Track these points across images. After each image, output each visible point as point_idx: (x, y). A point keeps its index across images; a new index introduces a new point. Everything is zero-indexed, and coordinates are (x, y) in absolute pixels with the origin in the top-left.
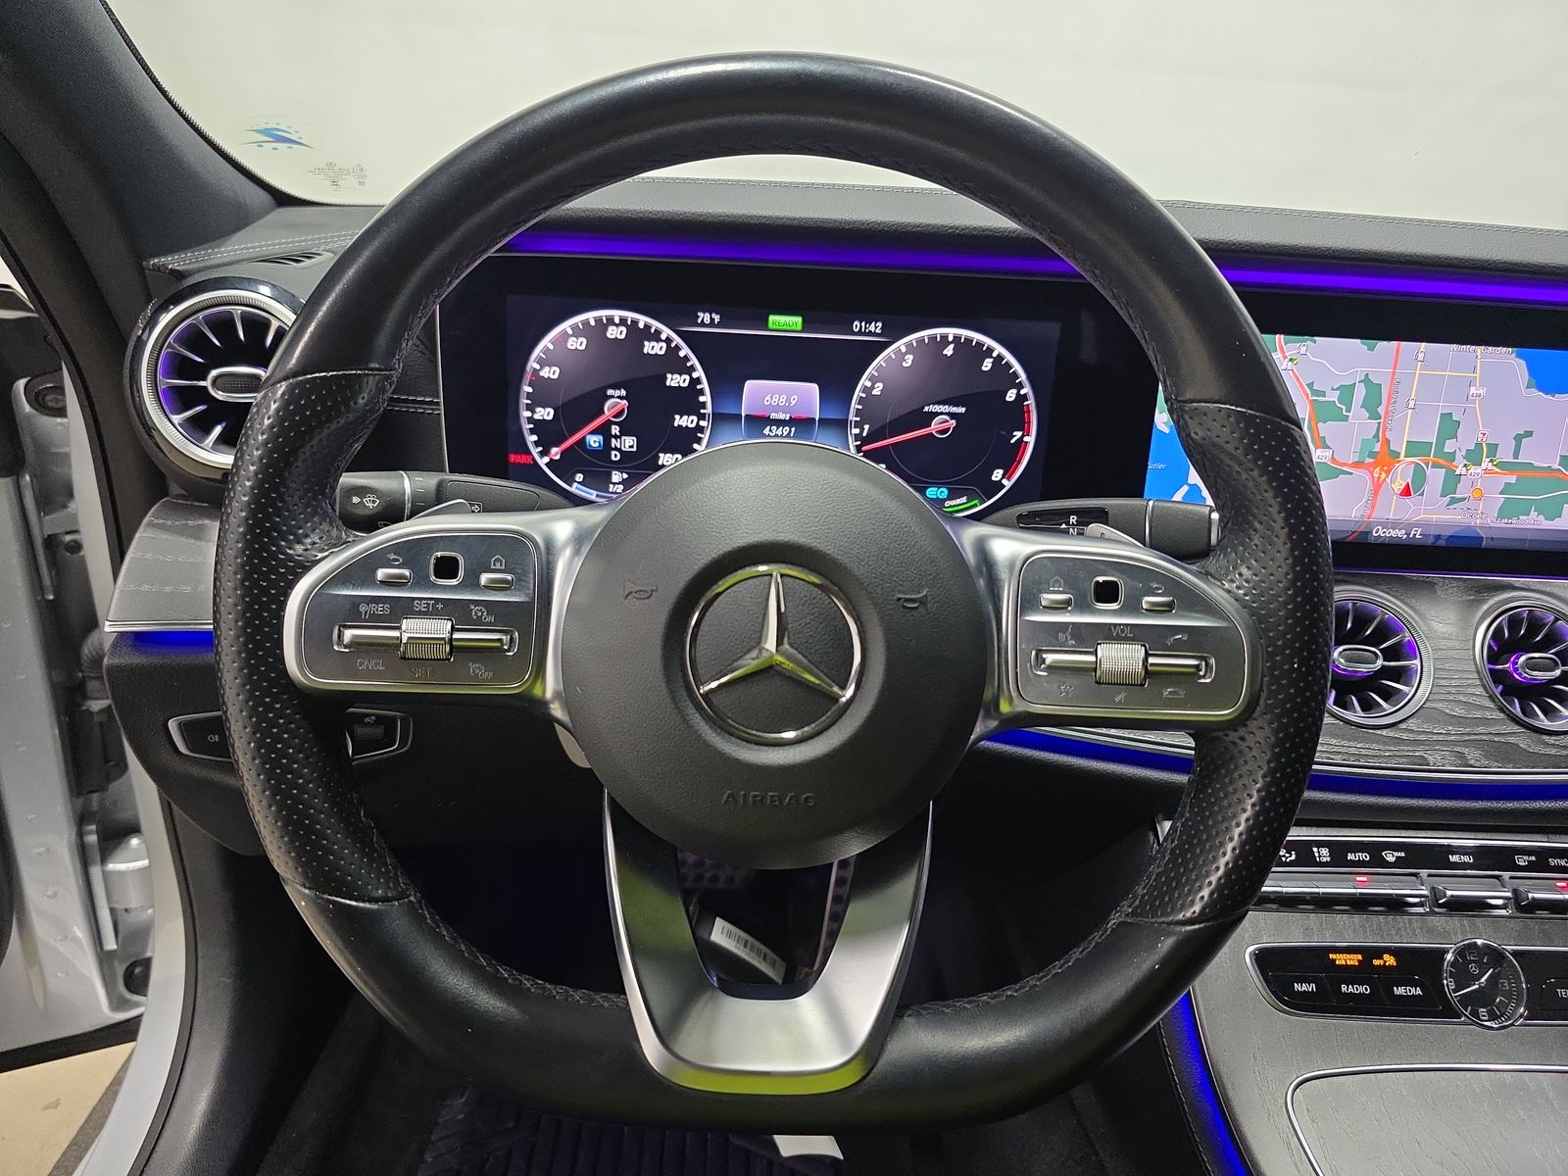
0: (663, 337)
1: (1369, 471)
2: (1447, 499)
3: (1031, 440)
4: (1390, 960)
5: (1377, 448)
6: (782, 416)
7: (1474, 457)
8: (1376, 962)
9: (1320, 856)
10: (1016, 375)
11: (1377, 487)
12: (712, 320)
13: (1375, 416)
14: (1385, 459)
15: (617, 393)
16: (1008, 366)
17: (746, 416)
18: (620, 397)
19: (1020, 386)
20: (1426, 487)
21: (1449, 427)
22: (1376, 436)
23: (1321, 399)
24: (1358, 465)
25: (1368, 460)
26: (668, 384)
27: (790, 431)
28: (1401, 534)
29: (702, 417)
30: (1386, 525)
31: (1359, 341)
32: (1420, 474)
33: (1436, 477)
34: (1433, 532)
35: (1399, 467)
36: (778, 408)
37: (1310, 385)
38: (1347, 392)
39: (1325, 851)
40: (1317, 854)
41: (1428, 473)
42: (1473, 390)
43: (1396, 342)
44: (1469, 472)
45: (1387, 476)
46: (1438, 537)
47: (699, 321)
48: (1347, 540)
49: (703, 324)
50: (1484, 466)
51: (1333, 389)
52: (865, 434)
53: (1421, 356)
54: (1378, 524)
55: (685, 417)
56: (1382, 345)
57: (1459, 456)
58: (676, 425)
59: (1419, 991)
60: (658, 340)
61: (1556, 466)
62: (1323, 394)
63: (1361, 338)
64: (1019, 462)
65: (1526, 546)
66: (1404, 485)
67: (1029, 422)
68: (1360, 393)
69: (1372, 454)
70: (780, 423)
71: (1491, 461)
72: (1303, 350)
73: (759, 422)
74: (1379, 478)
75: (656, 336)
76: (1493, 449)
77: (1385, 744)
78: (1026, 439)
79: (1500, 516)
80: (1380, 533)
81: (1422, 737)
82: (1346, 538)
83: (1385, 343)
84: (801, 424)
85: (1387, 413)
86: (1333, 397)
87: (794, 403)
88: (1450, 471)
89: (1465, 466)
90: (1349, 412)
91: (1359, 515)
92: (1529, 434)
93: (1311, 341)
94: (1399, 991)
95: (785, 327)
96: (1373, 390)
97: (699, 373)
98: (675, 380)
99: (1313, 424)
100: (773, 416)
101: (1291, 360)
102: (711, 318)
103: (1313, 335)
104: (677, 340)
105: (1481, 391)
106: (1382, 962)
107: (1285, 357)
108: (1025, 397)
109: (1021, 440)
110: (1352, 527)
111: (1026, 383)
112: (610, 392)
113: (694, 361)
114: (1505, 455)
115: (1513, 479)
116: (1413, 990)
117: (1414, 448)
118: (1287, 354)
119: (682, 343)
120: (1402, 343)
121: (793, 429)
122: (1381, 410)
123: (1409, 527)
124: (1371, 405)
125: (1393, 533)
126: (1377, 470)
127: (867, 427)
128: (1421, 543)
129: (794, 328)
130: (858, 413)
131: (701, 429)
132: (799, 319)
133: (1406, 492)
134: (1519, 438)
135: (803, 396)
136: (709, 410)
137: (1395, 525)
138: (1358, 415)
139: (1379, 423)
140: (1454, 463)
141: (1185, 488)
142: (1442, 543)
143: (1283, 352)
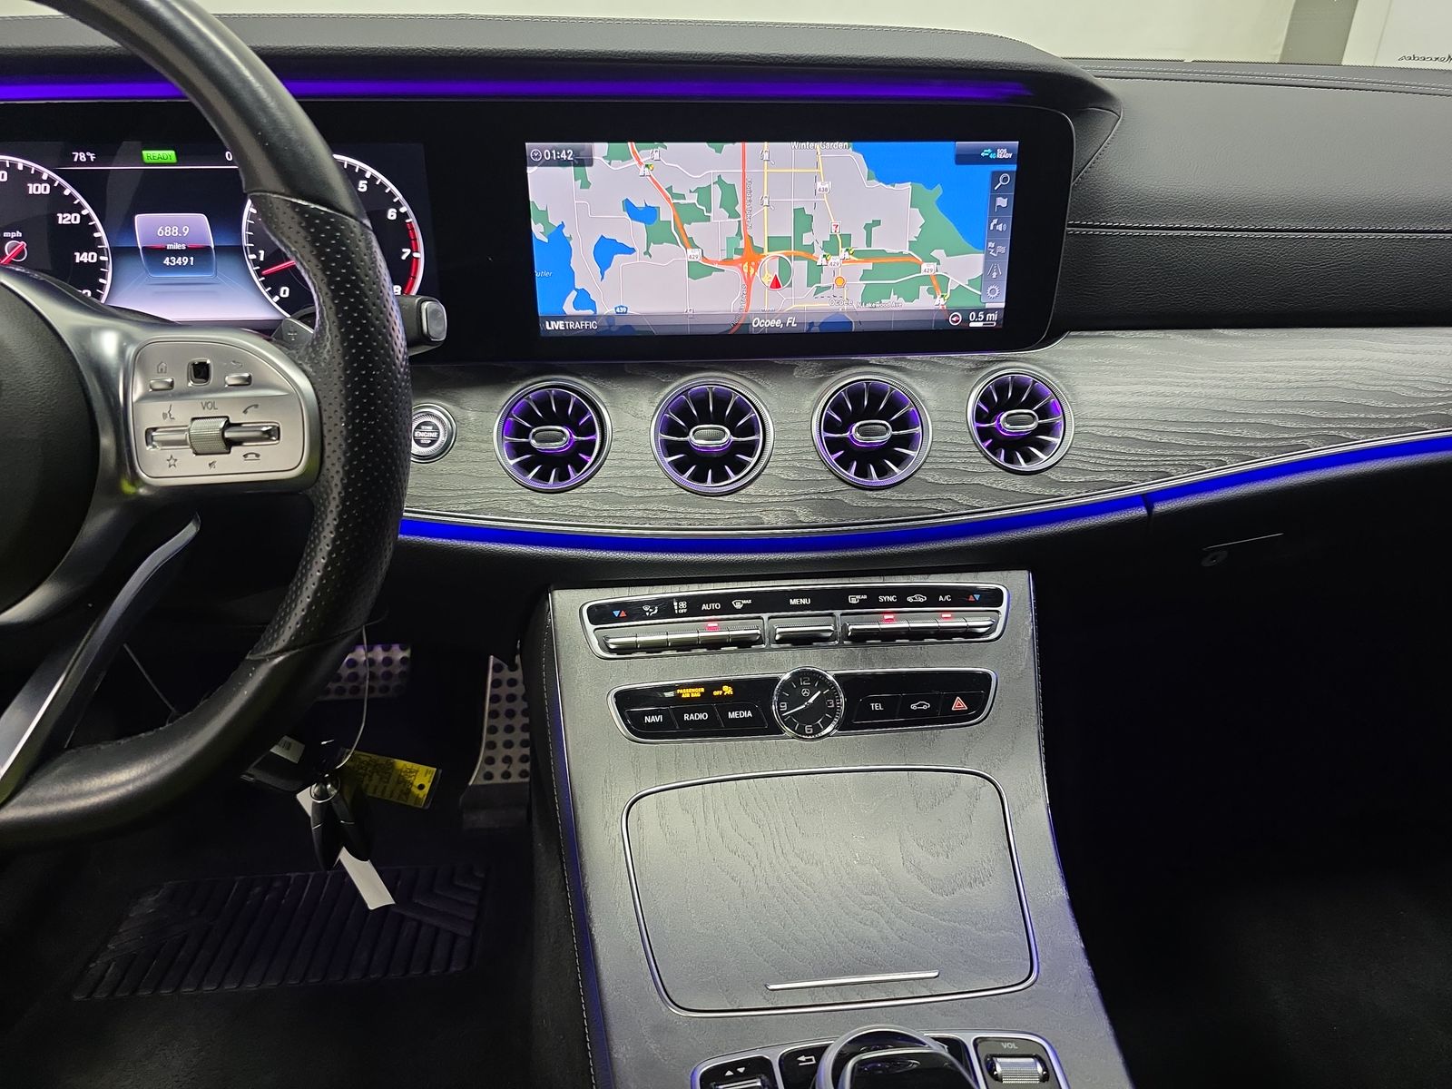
0: (45, 177)
1: (739, 267)
2: (814, 288)
3: (420, 255)
4: (728, 690)
5: (742, 245)
6: (177, 247)
7: (831, 247)
8: (716, 693)
9: (678, 609)
10: (392, 195)
11: (749, 281)
12: (88, 157)
13: (733, 215)
14: (751, 255)
15: (13, 235)
16: (383, 186)
17: (143, 248)
18: (15, 238)
19: (398, 204)
20: (793, 278)
21: (803, 221)
22: (739, 233)
23: (682, 201)
24: (728, 261)
25: (736, 257)
26: (60, 222)
27: (189, 260)
28: (778, 323)
29: (100, 252)
30: (763, 315)
31: (706, 144)
32: (784, 266)
33: (800, 268)
34: (807, 320)
35: (765, 262)
36: (173, 240)
37: (670, 189)
38: (704, 193)
39: (683, 604)
40: (676, 608)
41: (792, 265)
42: (819, 185)
43: (740, 144)
44: (829, 262)
45: (755, 271)
46: (811, 324)
47: (76, 160)
48: (732, 332)
49: (79, 163)
50: (842, 256)
51: (690, 191)
52: (262, 259)
53: (766, 155)
54: (756, 315)
55: (85, 254)
56: (727, 146)
57: (817, 248)
58: (77, 261)
59: (750, 714)
60: (42, 181)
61: (906, 251)
62: (683, 197)
63: (708, 141)
64: (415, 278)
65: (892, 327)
66: (773, 278)
67: (415, 239)
68: (717, 194)
69: (737, 251)
70: (177, 253)
71: (847, 250)
72: (656, 156)
73: (156, 254)
74: (749, 272)
75: (37, 178)
76: (847, 239)
77: (725, 508)
78: (415, 255)
79: (864, 302)
80: (759, 324)
81: (759, 500)
82: (729, 330)
83: (731, 144)
84: (199, 253)
85: (744, 211)
86: (692, 199)
87: (187, 232)
88: (812, 263)
89: (824, 256)
90: (710, 212)
91: (737, 308)
92: (877, 223)
93: (662, 147)
94: (732, 715)
95: (160, 161)
96: (728, 190)
97: (88, 210)
98: (65, 219)
99: (679, 226)
100: (169, 247)
101: (647, 166)
102: (86, 156)
103: (662, 140)
104: (59, 180)
105: (827, 186)
106: (721, 692)
107: (640, 163)
108: (406, 215)
109: (410, 256)
110: (731, 321)
111: (403, 201)
112: (6, 234)
113: (80, 199)
114: (859, 243)
115: (869, 266)
116: (745, 714)
117: (774, 243)
118: (642, 161)
119: (64, 183)
120: (747, 144)
121: (192, 258)
122: (739, 208)
123: (783, 316)
124: (729, 204)
125: (772, 323)
126: (746, 265)
127: (262, 252)
128: (797, 331)
129: (168, 161)
130: (250, 239)
131: (103, 264)
132: (172, 153)
133: (776, 284)
134: (868, 228)
135: (192, 226)
136: (106, 245)
137: (771, 315)
138: (718, 214)
139: (739, 222)
140: (814, 255)
141: (574, 294)
142: (815, 329)
143: (638, 159)
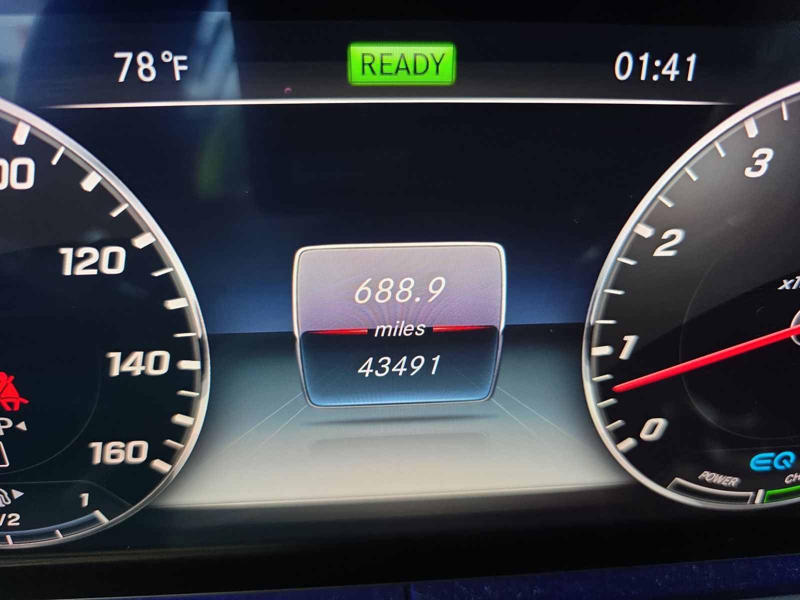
6: (403, 329)
12: (164, 69)
17: (307, 336)
26: (66, 271)
27: (429, 363)
29: (181, 349)
52: (624, 355)
55: (138, 355)
58: (115, 373)
60: (11, 151)
70: (399, 346)
84: (459, 346)
95: (403, 79)
97: (152, 235)
98: (81, 261)
100: (381, 330)
102: (158, 63)
113: (129, 202)
119: (81, 152)
121: (437, 358)
127: (631, 340)
129: (430, 78)
130: (611, 307)
131: (189, 380)
132: (445, 52)
136: (199, 329)
